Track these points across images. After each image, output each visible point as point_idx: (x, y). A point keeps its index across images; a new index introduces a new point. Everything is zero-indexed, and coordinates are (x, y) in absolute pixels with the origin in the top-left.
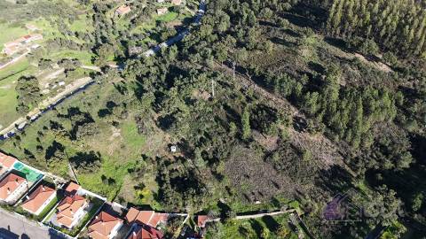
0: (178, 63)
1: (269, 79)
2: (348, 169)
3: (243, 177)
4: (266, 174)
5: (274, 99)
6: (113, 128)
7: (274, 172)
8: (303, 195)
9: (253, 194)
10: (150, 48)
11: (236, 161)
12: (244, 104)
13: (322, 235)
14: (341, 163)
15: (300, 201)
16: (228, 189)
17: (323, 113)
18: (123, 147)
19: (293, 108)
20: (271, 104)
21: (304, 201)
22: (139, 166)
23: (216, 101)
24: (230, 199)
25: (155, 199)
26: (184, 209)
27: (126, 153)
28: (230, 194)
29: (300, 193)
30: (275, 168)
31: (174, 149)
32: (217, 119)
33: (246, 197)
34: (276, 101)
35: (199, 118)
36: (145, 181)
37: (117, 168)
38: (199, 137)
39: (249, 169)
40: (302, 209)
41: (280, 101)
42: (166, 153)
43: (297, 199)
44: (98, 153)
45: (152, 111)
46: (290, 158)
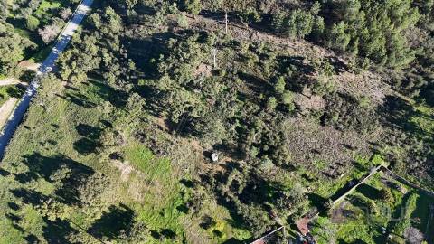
0: (129, 33)
1: (280, 23)
2: (400, 95)
3: (311, 155)
4: (331, 140)
5: (290, 44)
6: (116, 163)
7: (338, 133)
8: (378, 145)
9: (332, 168)
10: (66, 21)
11: (293, 140)
12: (260, 64)
13: (421, 180)
14: (391, 92)
15: (378, 153)
16: (304, 176)
17: (357, 43)
18: (148, 182)
19: (316, 48)
20: (290, 52)
21: (382, 151)
22: (187, 197)
23: (224, 73)
24: (312, 187)
25: (233, 226)
26: (274, 223)
27: (158, 188)
28: (311, 180)
29: (374, 144)
30: (337, 128)
31: (215, 157)
32: (241, 96)
33: (328, 175)
34: (295, 46)
35: (217, 104)
36: (207, 212)
37: (162, 214)
38: (233, 128)
39: (313, 142)
40: (386, 160)
41: (298, 44)
42: (209, 166)
43: (376, 152)
44: (121, 205)
45: (150, 117)
46: (345, 110)
